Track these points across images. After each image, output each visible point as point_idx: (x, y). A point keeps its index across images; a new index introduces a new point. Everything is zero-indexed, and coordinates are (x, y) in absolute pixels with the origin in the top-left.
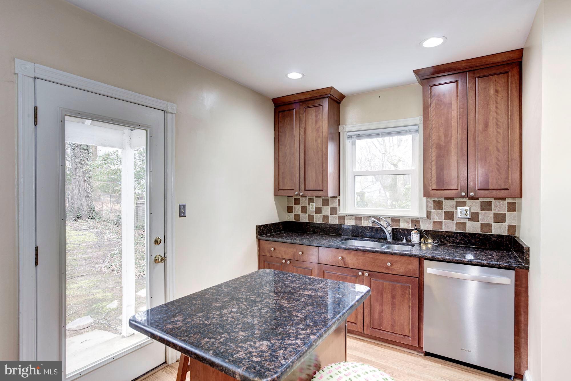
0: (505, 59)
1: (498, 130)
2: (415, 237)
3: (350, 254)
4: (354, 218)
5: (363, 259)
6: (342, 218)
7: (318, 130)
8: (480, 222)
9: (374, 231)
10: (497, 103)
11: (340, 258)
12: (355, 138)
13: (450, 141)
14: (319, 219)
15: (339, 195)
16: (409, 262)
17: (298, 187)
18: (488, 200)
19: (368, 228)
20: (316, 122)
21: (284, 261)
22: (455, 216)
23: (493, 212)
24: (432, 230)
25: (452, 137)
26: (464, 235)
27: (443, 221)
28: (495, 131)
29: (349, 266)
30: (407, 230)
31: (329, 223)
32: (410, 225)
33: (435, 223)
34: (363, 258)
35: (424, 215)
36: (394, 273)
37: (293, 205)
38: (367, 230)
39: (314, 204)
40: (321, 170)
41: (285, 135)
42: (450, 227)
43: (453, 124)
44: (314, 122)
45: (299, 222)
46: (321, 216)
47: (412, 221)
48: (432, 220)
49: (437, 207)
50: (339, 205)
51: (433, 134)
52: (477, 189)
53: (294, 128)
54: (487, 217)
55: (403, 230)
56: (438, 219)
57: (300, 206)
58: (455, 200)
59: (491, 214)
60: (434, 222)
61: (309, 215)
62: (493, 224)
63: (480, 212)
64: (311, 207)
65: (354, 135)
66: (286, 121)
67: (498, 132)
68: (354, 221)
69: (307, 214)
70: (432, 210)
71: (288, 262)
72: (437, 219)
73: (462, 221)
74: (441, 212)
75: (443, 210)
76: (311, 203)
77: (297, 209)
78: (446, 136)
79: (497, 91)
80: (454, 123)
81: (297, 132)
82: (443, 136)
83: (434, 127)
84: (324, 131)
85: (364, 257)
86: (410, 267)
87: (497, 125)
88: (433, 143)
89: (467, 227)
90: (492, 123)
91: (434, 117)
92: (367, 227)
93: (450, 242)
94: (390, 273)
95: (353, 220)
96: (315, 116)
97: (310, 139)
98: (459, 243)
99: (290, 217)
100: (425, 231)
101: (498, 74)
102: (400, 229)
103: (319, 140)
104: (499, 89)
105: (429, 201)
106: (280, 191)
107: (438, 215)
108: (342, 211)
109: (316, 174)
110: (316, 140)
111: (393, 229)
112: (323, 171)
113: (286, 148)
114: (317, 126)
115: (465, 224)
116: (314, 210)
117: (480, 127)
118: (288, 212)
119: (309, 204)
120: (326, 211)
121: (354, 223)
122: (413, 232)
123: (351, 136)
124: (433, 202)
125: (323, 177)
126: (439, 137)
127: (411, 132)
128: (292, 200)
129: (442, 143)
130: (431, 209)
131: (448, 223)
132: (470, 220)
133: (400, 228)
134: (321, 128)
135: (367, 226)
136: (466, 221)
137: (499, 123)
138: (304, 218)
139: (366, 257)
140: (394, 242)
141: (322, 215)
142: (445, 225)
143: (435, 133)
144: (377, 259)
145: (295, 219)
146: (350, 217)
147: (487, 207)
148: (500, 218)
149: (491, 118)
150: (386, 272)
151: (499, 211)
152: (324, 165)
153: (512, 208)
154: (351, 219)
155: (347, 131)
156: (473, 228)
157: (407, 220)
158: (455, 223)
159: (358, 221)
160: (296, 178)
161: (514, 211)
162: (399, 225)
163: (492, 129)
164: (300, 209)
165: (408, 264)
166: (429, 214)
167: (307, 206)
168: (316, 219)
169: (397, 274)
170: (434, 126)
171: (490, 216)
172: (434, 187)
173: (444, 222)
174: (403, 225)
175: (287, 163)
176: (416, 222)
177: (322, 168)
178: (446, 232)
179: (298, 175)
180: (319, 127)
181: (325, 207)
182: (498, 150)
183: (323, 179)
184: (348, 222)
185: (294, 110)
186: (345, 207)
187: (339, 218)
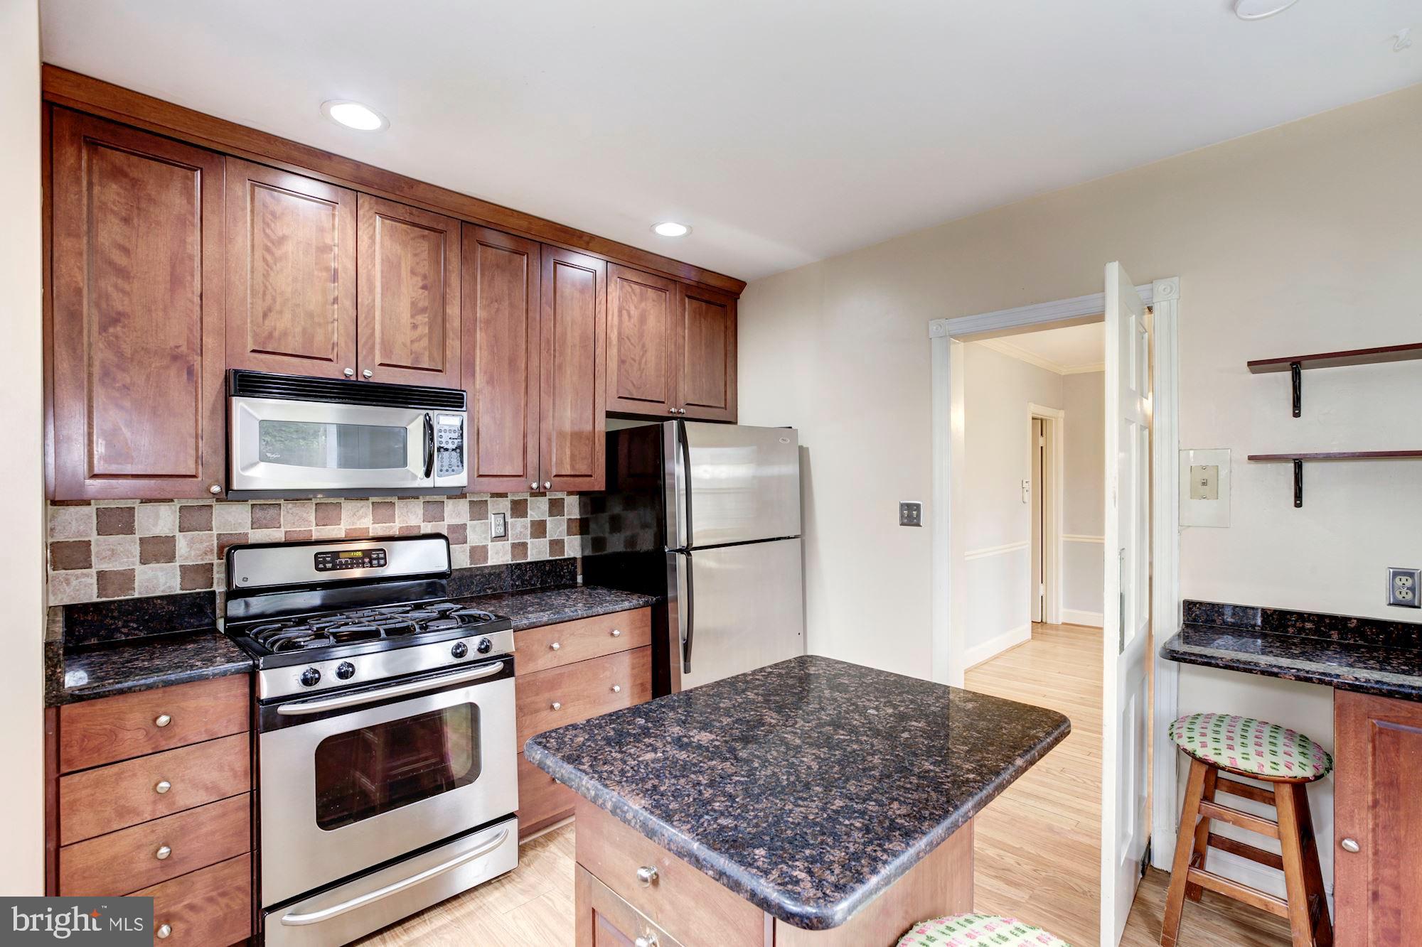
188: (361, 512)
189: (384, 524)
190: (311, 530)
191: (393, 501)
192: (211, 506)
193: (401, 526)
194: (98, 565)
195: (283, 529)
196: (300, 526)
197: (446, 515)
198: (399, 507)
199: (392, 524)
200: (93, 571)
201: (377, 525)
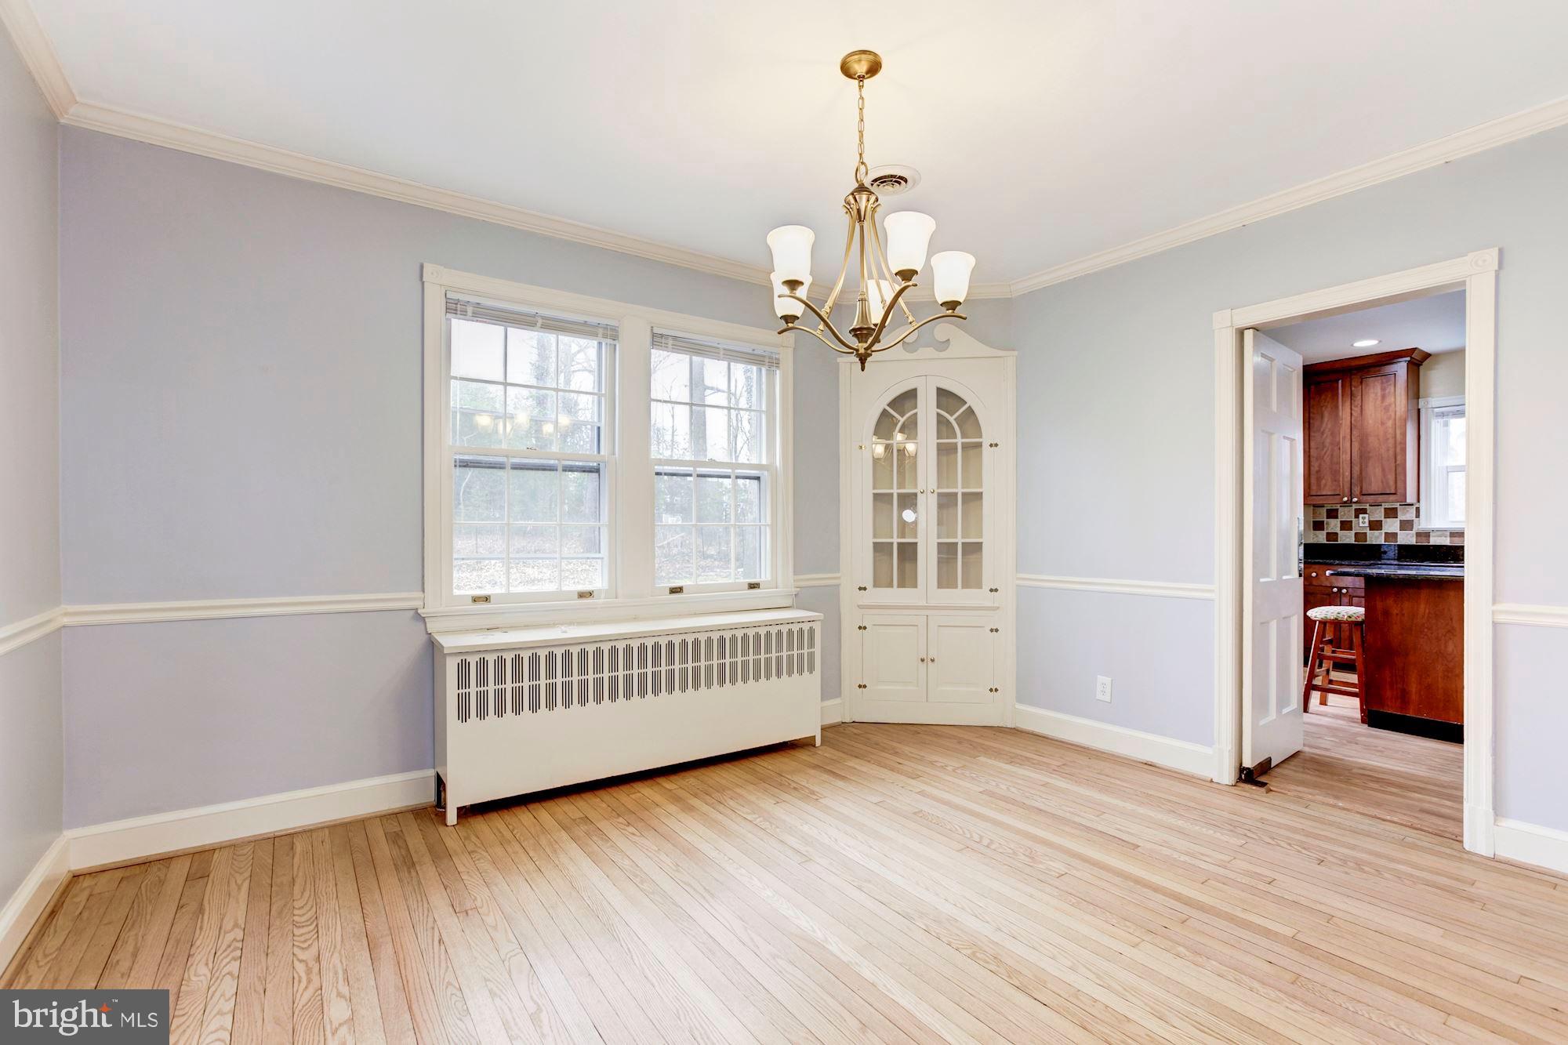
4: (1448, 534)
6: (1427, 535)
7: (1387, 409)
12: (1446, 416)
14: (1377, 537)
15: (1419, 501)
17: (1347, 490)
20: (1383, 397)
21: (1335, 590)
31: (1398, 543)
37: (1325, 520)
39: (1366, 516)
40: (1393, 465)
41: (1322, 417)
44: (1380, 398)
45: (1336, 544)
46: (1382, 533)
50: (1418, 516)
53: (1340, 407)
57: (1339, 520)
61: (1356, 534)
64: (1361, 520)
66: (1323, 397)
69: (1353, 532)
71: (1344, 591)
76: (1361, 516)
77: (1334, 525)
81: (1344, 412)
84: (1398, 409)
95: (1446, 537)
96: (1381, 389)
97: (1370, 422)
99: (1322, 537)
103: (1390, 423)
108: (1422, 525)
109: (1383, 470)
110: (1383, 423)
112: (1396, 467)
113: (1325, 435)
114: (1386, 404)
116: (1367, 524)
118: (1315, 531)
119: (1357, 517)
120: (1391, 526)
121: (1449, 542)
123: (1443, 413)
125: (1396, 474)
128: (1324, 512)
134: (1393, 406)
138: (1347, 538)
141: (1383, 531)
145: (1328, 540)
152: (1399, 458)
154: (1441, 537)
155: (1434, 406)
159: (1457, 538)
160: (1343, 478)
164: (1339, 526)
167: (1353, 520)
168: (1371, 538)
175: (1325, 457)
177: (1395, 462)
179: (1348, 474)
180: (1390, 405)
181: (1388, 519)
183: (1396, 478)
184: (1434, 541)
185: (1340, 381)
186: (1429, 518)
187: (1418, 535)
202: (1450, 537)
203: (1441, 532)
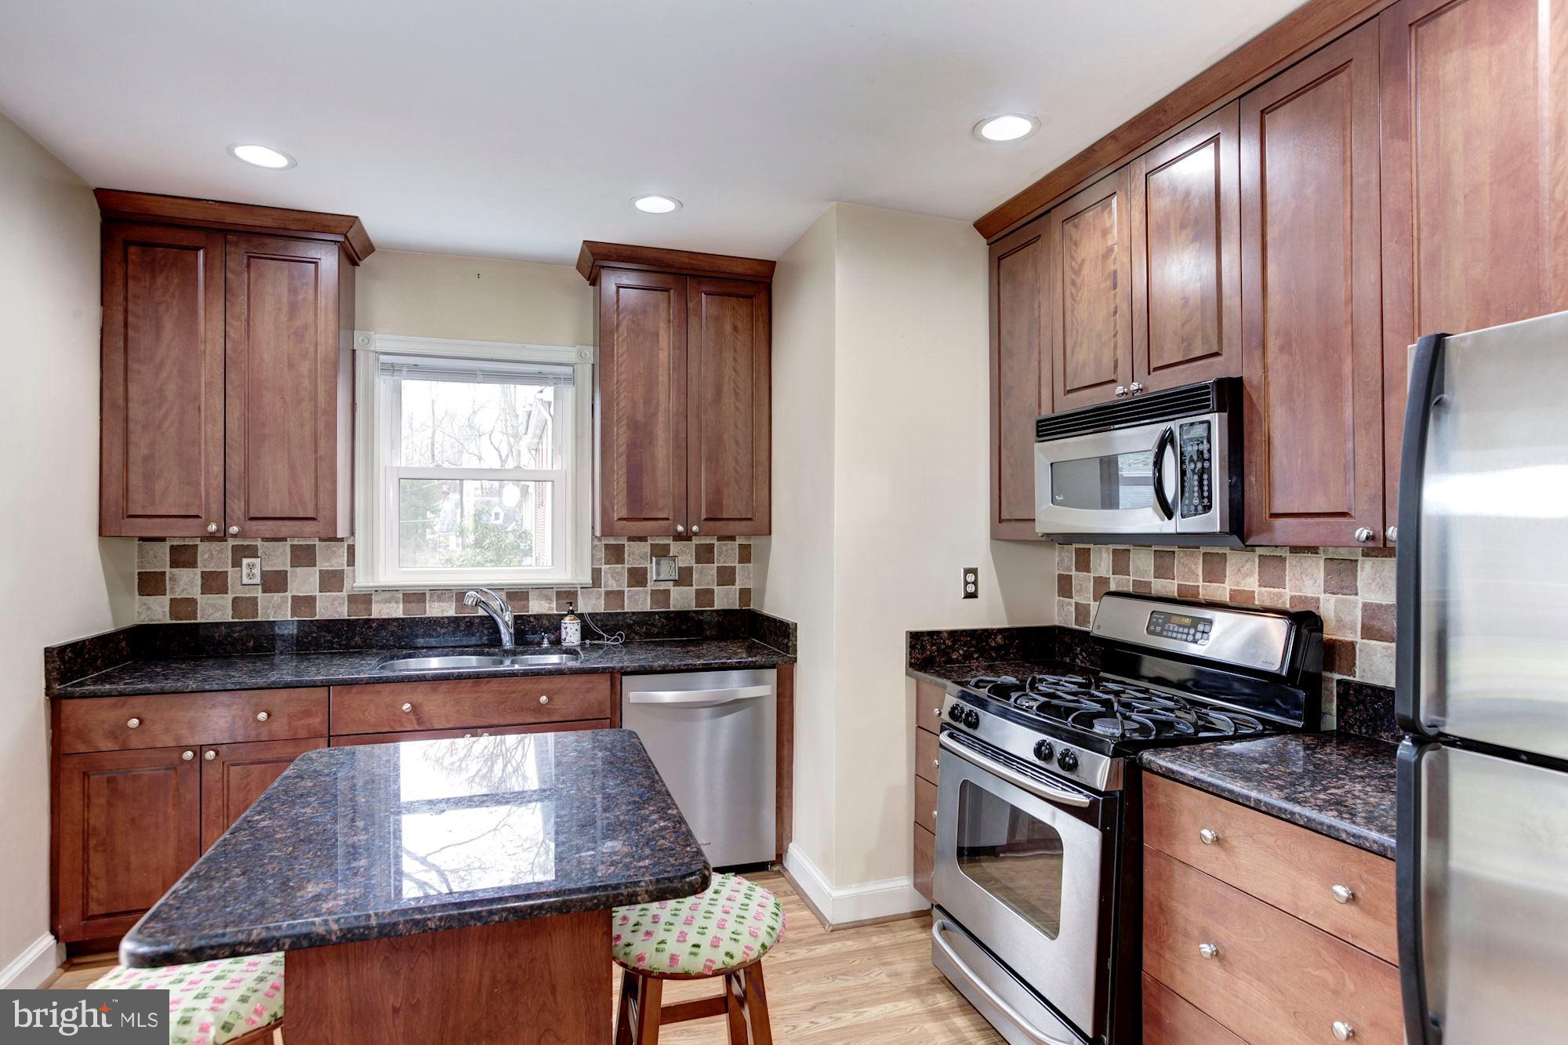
0: (749, 272)
1: (738, 404)
2: (571, 632)
3: (434, 690)
4: (401, 596)
5: (476, 699)
6: (363, 599)
7: (299, 335)
8: (695, 587)
9: (462, 628)
10: (735, 351)
11: (407, 707)
12: (404, 373)
13: (654, 415)
14: (279, 607)
15: (353, 533)
16: (590, 685)
17: (216, 507)
18: (707, 541)
19: (446, 621)
20: (293, 308)
21: (188, 755)
22: (648, 577)
23: (716, 565)
24: (602, 611)
25: (658, 405)
26: (667, 615)
27: (626, 589)
28: (733, 406)
29: (431, 724)
30: (548, 616)
31: (317, 618)
32: (554, 605)
33: (611, 596)
34: (474, 696)
35: (587, 579)
36: (554, 719)
37: (168, 569)
38: (441, 628)
39: (257, 561)
40: (311, 457)
41: (158, 328)
42: (638, 601)
43: (661, 379)
44: (285, 309)
45: (194, 624)
46: (287, 597)
47: (559, 594)
48: (603, 590)
49: (613, 559)
50: (351, 562)
51: (622, 396)
52: (703, 518)
53: (201, 313)
54: (705, 576)
55: (538, 617)
56: (615, 585)
57: (198, 571)
58: (650, 542)
59: (712, 569)
60: (608, 593)
61: (235, 600)
62: (716, 588)
63: (695, 565)
64: (245, 571)
65: (403, 365)
66: (160, 280)
67: (736, 408)
68: (401, 606)
69: (229, 597)
70: (603, 567)
71: (210, 755)
72: (613, 586)
73: (662, 586)
74: (622, 569)
75: (627, 566)
76: (245, 561)
77: (186, 583)
78: (648, 402)
79: (735, 328)
80: (663, 379)
81: (210, 326)
82: (641, 401)
83: (624, 380)
84: (321, 339)
85: (476, 692)
86: (593, 697)
87: (736, 394)
88: (620, 413)
89: (671, 599)
90: (727, 388)
91: (625, 355)
92: (442, 618)
93: (641, 636)
94: (546, 720)
95: (397, 602)
96: (289, 291)
97: (266, 357)
98: (658, 635)
99: (157, 611)
100: (590, 614)
101: (737, 296)
102: (531, 616)
103: (305, 368)
104: (739, 325)
105: (596, 546)
106: (129, 520)
107: (615, 578)
108: (361, 579)
109: (292, 468)
110: (291, 366)
111: (516, 618)
112: (316, 461)
113: (164, 374)
114: (298, 323)
115: (667, 592)
116: (257, 580)
117: (709, 395)
118: (141, 594)
119: (236, 563)
120: (304, 582)
121: (401, 612)
122: (567, 619)
123: (393, 365)
124: (605, 548)
125: (316, 478)
126: (634, 404)
127: (556, 380)
128: (163, 551)
129: (640, 418)
130: (601, 564)
131: (636, 593)
132: (677, 583)
133: (530, 613)
134: (312, 330)
135: (440, 615)
136: (670, 586)
137: (739, 391)
138: (215, 610)
139: (484, 692)
140: (521, 648)
141: (289, 594)
142: (629, 597)
143: (625, 393)
144: (513, 692)
145: (172, 615)
146: (387, 595)
147: (705, 554)
148: (726, 576)
149: (727, 379)
150: (536, 721)
151: (725, 562)
152: (322, 443)
153: (745, 555)
154: (390, 602)
155: (378, 349)
156: (682, 599)
157: (545, 592)
158: (650, 592)
159: (413, 604)
160: (207, 478)
161: (749, 561)
162: (526, 607)
163: (728, 400)
164: (199, 581)
165: (589, 690)
166: (596, 574)
167: (230, 569)
168: (266, 608)
169: (561, 719)
170: (623, 376)
171: (711, 573)
172: (624, 513)
173: (629, 591)
174: (537, 606)
175: (166, 424)
176: (567, 595)
177: (316, 452)
178: (633, 613)
179: (218, 469)
180: (306, 327)
181: (299, 570)
182: (737, 443)
183: (316, 484)
184: (381, 610)
185: (201, 253)
186: (371, 568)
187: (353, 599)
188: (1246, 568)
189: (1272, 589)
190: (1198, 586)
191: (1284, 555)
192: (1129, 550)
193: (1293, 594)
194: (1076, 598)
195: (1176, 582)
196: (1188, 580)
197: (1359, 584)
198: (1291, 565)
199: (1281, 590)
200: (1073, 601)
201: (1263, 589)
202: (404, 602)
203: (390, 591)
